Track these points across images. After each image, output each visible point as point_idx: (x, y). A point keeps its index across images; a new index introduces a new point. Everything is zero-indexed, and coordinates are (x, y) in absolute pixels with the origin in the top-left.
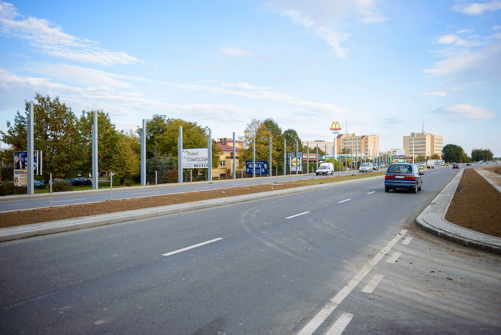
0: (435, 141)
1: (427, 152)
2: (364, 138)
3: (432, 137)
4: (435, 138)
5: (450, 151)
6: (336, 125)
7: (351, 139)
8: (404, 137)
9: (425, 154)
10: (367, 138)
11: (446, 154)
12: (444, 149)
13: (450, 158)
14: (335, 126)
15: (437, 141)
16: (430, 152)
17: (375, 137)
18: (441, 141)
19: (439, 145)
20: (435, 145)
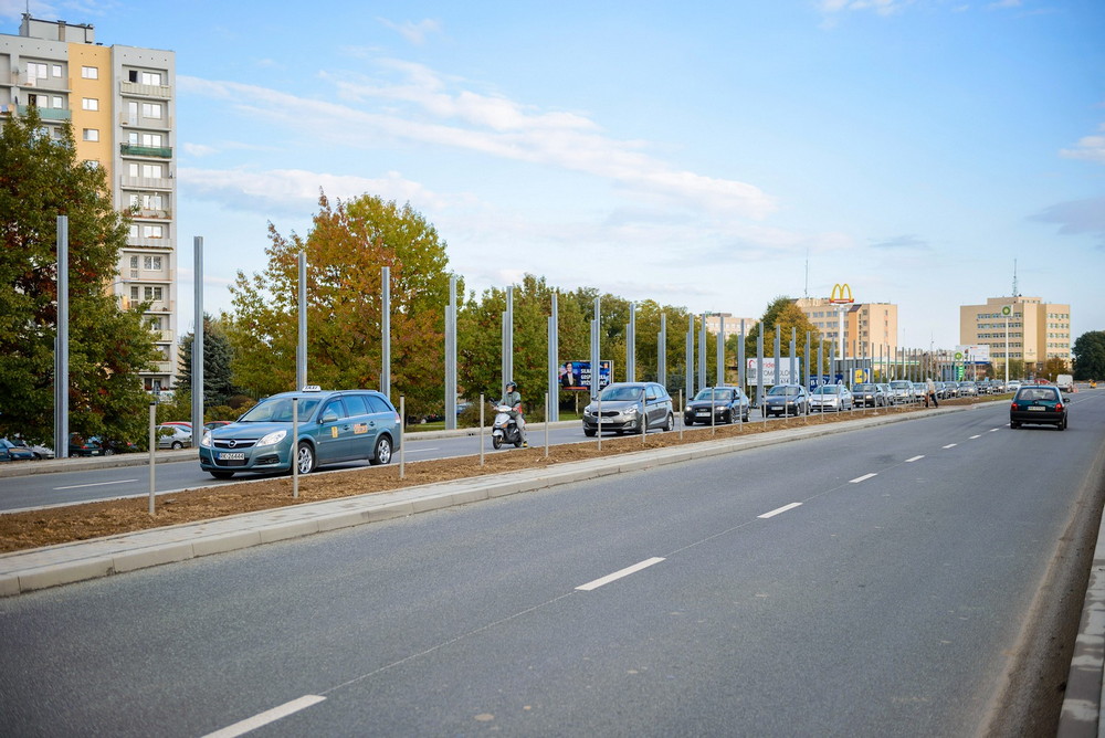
0: (1049, 320)
1: (1026, 349)
2: (859, 311)
3: (1042, 309)
4: (1049, 311)
5: (1095, 350)
6: (842, 291)
7: (821, 314)
8: (963, 309)
9: (1020, 355)
10: (866, 312)
11: (1084, 357)
12: (1077, 343)
13: (1094, 368)
14: (841, 294)
15: (1055, 321)
16: (1035, 350)
17: (888, 310)
18: (1065, 321)
19: (1059, 330)
20: (1049, 330)
